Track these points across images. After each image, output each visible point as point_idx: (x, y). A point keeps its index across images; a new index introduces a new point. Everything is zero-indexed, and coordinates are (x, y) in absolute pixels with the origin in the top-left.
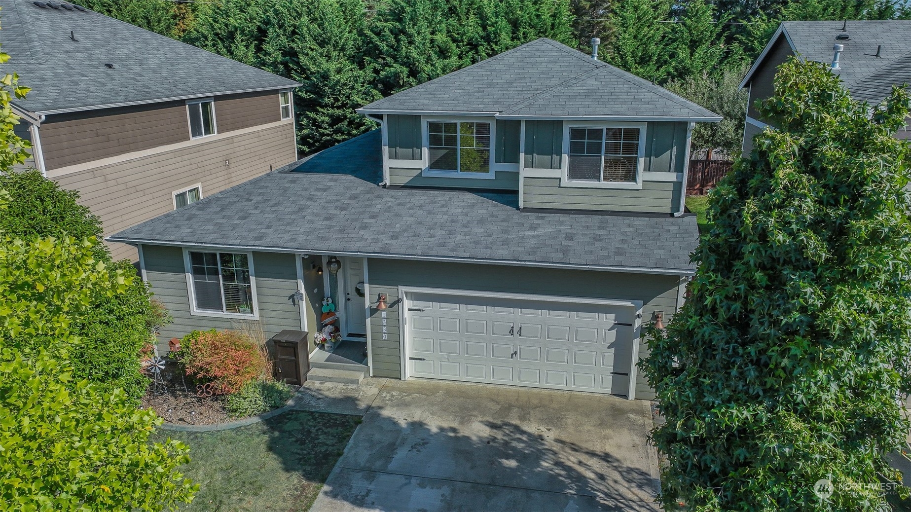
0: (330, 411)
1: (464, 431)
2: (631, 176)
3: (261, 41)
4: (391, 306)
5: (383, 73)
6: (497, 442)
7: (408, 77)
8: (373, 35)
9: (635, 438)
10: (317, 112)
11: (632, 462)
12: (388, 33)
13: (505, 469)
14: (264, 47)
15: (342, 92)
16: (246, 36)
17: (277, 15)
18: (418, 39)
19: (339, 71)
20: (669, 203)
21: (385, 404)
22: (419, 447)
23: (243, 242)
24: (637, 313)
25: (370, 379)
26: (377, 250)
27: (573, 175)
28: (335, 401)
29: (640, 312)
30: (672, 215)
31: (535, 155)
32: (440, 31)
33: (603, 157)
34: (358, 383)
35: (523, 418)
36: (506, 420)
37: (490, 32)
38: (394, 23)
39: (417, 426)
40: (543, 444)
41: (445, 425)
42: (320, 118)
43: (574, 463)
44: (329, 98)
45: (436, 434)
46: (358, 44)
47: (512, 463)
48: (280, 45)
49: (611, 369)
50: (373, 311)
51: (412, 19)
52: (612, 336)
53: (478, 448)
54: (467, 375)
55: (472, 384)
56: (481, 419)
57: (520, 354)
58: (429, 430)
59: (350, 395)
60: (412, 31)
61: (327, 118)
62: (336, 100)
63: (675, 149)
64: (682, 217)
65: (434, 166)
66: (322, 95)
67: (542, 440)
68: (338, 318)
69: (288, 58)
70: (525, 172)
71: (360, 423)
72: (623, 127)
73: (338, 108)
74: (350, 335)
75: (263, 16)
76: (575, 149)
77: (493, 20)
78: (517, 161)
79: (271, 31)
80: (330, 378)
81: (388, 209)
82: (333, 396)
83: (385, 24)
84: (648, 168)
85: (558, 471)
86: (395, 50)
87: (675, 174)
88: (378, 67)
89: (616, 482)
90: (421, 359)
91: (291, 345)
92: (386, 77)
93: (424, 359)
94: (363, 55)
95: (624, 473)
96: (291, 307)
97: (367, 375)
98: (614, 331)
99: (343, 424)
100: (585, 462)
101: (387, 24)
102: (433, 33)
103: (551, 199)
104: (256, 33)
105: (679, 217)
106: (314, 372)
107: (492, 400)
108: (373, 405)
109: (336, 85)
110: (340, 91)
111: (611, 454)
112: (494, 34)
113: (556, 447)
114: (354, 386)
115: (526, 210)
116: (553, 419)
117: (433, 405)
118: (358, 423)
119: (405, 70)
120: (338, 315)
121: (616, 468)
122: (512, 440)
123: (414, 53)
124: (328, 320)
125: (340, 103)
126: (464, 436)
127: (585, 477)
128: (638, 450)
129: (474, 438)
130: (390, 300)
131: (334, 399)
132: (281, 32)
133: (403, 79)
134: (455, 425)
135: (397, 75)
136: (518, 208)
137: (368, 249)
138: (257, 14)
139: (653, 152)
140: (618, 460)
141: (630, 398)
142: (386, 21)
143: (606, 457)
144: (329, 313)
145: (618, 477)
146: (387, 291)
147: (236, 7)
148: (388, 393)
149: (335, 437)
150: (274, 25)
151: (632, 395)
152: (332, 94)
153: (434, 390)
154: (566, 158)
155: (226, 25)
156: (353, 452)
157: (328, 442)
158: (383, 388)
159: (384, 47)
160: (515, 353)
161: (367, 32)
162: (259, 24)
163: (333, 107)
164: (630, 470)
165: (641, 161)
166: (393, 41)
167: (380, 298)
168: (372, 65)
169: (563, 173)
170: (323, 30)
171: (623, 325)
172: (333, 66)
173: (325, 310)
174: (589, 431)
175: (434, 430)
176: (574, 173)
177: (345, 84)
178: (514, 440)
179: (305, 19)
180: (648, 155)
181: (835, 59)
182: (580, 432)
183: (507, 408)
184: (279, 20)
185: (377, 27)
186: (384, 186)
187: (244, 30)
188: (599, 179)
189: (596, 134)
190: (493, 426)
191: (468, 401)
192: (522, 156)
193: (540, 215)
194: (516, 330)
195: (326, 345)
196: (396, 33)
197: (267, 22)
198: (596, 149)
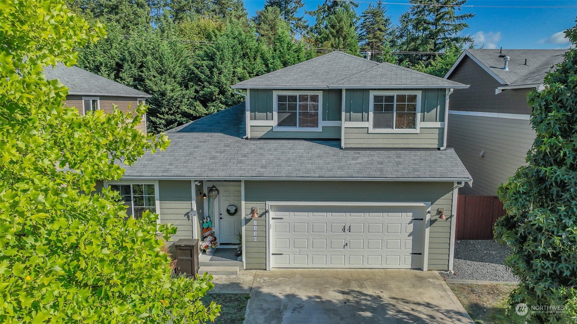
0: (223, 292)
1: (325, 297)
2: (412, 124)
3: (119, 71)
4: (261, 216)
5: (201, 92)
6: (351, 302)
7: (219, 95)
8: (195, 69)
9: (440, 292)
10: (157, 117)
11: (446, 306)
12: (205, 67)
13: (364, 318)
14: (121, 75)
15: (174, 104)
16: (108, 68)
17: (130, 55)
18: (225, 71)
19: (172, 91)
20: (436, 142)
21: (262, 285)
22: (298, 310)
23: (154, 174)
24: (428, 210)
25: (244, 271)
26: (254, 175)
27: (376, 126)
28: (224, 286)
29: (429, 209)
30: (439, 149)
31: (352, 113)
32: (239, 67)
33: (395, 113)
34: (237, 274)
35: (361, 286)
36: (351, 289)
37: (271, 68)
38: (209, 62)
39: (291, 297)
40: (382, 301)
41: (311, 294)
42: (158, 121)
43: (408, 310)
44: (165, 108)
45: (307, 301)
46: (184, 75)
47: (368, 314)
48: (132, 74)
49: (411, 251)
50: (247, 221)
51: (220, 59)
52: (410, 228)
53: (340, 307)
54: (313, 263)
55: (317, 269)
56: (333, 289)
57: (350, 245)
58: (301, 299)
59: (234, 282)
60: (220, 66)
61: (164, 121)
62: (170, 109)
63: (439, 107)
64: (445, 150)
65: (280, 124)
66: (160, 106)
67: (380, 298)
68: (214, 232)
69: (137, 82)
70: (345, 124)
71: (249, 298)
72: (407, 94)
73: (172, 115)
74: (221, 244)
75: (120, 55)
76: (378, 108)
77: (272, 61)
78: (340, 119)
79: (126, 66)
80: (215, 272)
81: (254, 152)
82: (221, 283)
83: (202, 62)
84: (423, 120)
85: (400, 316)
86: (209, 78)
87: (440, 123)
88: (198, 88)
89: (442, 319)
90: (280, 254)
91: (188, 248)
92: (204, 95)
93: (282, 254)
94: (188, 82)
95: (445, 313)
96: (186, 222)
97: (242, 268)
98: (412, 225)
99: (237, 300)
100: (415, 309)
101: (204, 62)
102: (235, 68)
103: (362, 141)
104: (114, 67)
105: (443, 150)
106: (202, 269)
107: (335, 278)
108: (253, 286)
109: (170, 99)
110: (173, 103)
111: (429, 302)
112: (273, 69)
113: (393, 302)
114: (234, 276)
115: (346, 149)
116: (382, 286)
117: (296, 283)
118: (248, 298)
119: (218, 90)
120: (213, 230)
121: (438, 311)
122: (361, 300)
123: (223, 79)
124: (207, 233)
125: (172, 112)
126: (327, 300)
127: (420, 318)
128: (445, 299)
129: (334, 301)
130: (260, 212)
131: (224, 285)
132: (133, 65)
133: (215, 96)
134: (317, 294)
135: (212, 93)
136: (341, 149)
137: (247, 175)
138: (116, 54)
139: (426, 109)
140: (436, 306)
141: (424, 270)
142: (204, 60)
143: (428, 305)
144: (208, 229)
145: (443, 317)
146: (259, 206)
147: (101, 50)
148: (260, 278)
149: (234, 308)
150: (128, 61)
151: (426, 268)
152: (167, 106)
153: (293, 275)
154: (371, 114)
155: (94, 61)
156: (252, 317)
157: (231, 312)
158: (255, 276)
159: (203, 77)
160: (346, 244)
161: (192, 67)
162: (117, 60)
163: (167, 113)
164: (448, 311)
165: (419, 116)
166: (208, 73)
167: (253, 212)
168: (194, 88)
169: (369, 124)
170: (162, 65)
171: (418, 220)
172: (169, 87)
173: (205, 226)
174: (408, 291)
175: (305, 298)
176: (377, 125)
177: (176, 99)
178: (362, 299)
179: (149, 58)
180: (423, 111)
181: (505, 65)
182: (402, 291)
183: (347, 282)
184: (132, 59)
185: (197, 64)
186: (247, 138)
187: (107, 64)
188: (392, 128)
189: (390, 99)
190: (343, 293)
191: (319, 279)
192: (343, 113)
193: (356, 151)
194: (347, 228)
195: (207, 251)
196: (211, 68)
197: (123, 60)
198: (389, 108)
